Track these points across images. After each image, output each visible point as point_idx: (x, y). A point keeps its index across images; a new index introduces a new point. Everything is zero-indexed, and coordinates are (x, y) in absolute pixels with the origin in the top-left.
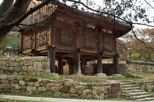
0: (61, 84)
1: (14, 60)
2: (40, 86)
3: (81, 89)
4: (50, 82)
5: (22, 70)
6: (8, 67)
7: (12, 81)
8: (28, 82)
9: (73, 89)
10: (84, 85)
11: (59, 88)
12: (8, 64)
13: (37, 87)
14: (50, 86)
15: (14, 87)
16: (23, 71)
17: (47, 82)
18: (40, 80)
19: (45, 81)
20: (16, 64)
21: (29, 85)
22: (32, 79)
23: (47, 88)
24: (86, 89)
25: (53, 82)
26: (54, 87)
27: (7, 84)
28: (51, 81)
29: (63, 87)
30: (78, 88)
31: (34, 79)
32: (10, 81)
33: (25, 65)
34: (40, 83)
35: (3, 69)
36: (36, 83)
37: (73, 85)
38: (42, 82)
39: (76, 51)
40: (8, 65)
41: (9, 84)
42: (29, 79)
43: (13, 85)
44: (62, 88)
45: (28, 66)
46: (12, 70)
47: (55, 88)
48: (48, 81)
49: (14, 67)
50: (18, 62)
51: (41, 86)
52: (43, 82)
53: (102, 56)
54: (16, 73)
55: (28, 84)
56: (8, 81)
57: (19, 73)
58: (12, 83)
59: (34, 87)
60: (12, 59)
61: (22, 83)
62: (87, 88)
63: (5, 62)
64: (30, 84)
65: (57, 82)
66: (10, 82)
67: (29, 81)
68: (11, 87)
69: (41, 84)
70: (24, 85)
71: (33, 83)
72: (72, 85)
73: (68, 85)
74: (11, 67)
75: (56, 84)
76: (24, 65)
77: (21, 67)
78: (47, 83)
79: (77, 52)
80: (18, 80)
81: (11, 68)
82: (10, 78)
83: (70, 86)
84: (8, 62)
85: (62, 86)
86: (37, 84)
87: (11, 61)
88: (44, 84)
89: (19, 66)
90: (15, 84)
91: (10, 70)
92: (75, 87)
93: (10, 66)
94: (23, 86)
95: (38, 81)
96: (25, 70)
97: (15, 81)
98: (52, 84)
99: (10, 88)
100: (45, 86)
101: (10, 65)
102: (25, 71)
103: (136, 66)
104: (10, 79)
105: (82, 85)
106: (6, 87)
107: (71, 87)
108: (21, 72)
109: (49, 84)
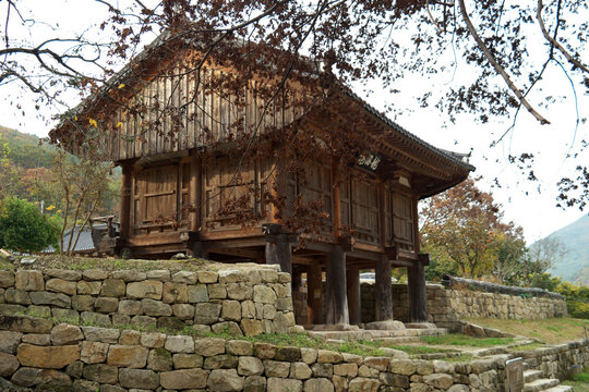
0: (382, 367)
1: (194, 279)
2: (313, 376)
3: (441, 386)
4: (343, 362)
5: (225, 315)
6: (171, 304)
7: (214, 360)
8: (270, 362)
9: (421, 386)
10: (448, 372)
11: (374, 383)
12: (172, 292)
13: (304, 381)
14: (346, 377)
15: (222, 382)
16: (227, 320)
17: (333, 360)
18: (309, 354)
19: (329, 358)
20: (199, 294)
21: (274, 374)
22: (284, 351)
23: (336, 384)
24: (455, 383)
25: (355, 360)
26: (359, 380)
27: (197, 373)
28: (345, 359)
29: (388, 378)
30: (434, 381)
31: (290, 351)
32: (204, 358)
33: (232, 296)
34: (310, 366)
35: (155, 312)
36: (298, 364)
37: (419, 371)
38: (316, 362)
39: (333, 245)
40: (170, 297)
41: (205, 372)
42: (273, 352)
43: (218, 373)
44: (386, 382)
45: (240, 301)
46: (188, 314)
47: (363, 384)
48: (336, 357)
49: (191, 304)
50: (207, 284)
51: (317, 377)
52: (322, 364)
53: (391, 262)
54: (202, 326)
55: (271, 369)
56: (200, 360)
57: (213, 327)
58: (214, 366)
59: (294, 381)
60: (186, 273)
61: (251, 365)
62: (456, 380)
63: (159, 287)
64: (280, 371)
65: (367, 361)
66: (208, 361)
67: (273, 359)
68: (213, 381)
69: (314, 369)
70: (257, 374)
71: (287, 364)
72: (416, 373)
73: (403, 371)
74: (185, 306)
75: (364, 370)
76: (228, 298)
77: (219, 306)
78: (334, 364)
79: (338, 247)
80: (234, 355)
81: (184, 310)
82: (204, 349)
83: (410, 376)
84: (169, 284)
85: (383, 376)
86: (301, 369)
87: (183, 280)
88: (325, 368)
89: (213, 302)
90: (224, 371)
91: (181, 315)
92: (424, 377)
93: (178, 302)
94: (256, 377)
95: (304, 359)
96: (233, 317)
97: (224, 358)
98: (351, 370)
99: (207, 387)
100: (328, 378)
101: (179, 298)
102: (233, 320)
103: (466, 296)
104: (207, 353)
105: (442, 371)
106: (195, 382)
107: (413, 378)
108: (218, 322)
109: (340, 370)
